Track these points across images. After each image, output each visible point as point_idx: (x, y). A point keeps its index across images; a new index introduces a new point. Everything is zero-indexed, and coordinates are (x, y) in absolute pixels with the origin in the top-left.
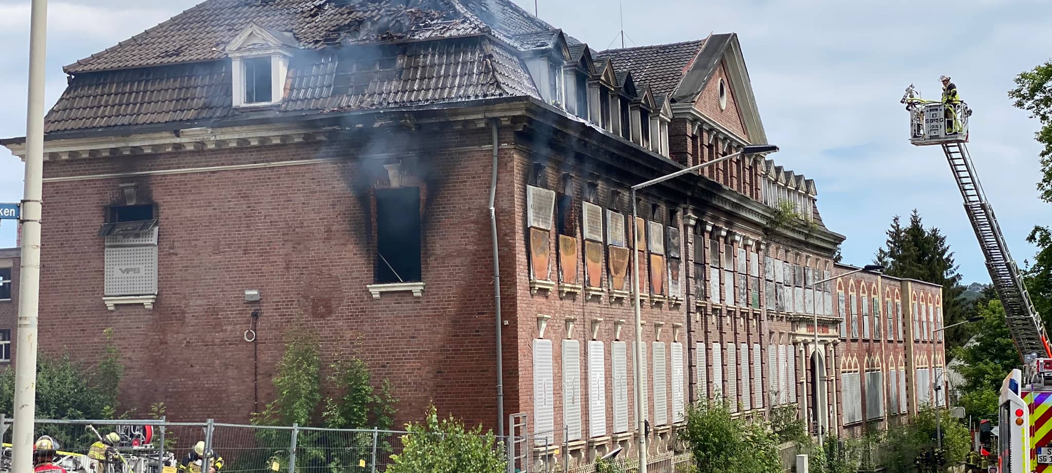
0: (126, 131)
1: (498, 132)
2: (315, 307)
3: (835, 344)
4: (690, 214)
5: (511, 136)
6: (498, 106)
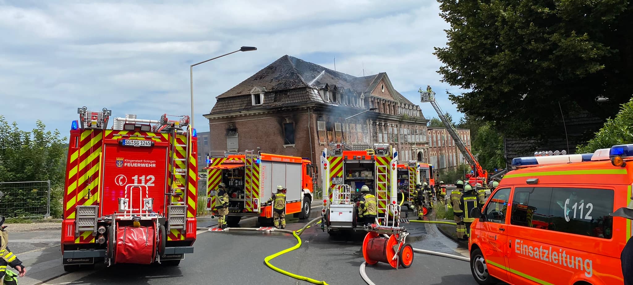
0: (230, 112)
1: (310, 110)
2: (272, 150)
3: (427, 149)
4: (371, 121)
5: (312, 110)
6: (309, 104)
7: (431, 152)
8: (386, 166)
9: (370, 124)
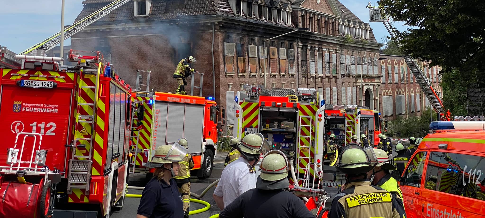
1: (214, 26)
3: (379, 85)
4: (300, 44)
5: (218, 28)
6: (214, 19)
7: (384, 90)
8: (311, 116)
9: (298, 48)
